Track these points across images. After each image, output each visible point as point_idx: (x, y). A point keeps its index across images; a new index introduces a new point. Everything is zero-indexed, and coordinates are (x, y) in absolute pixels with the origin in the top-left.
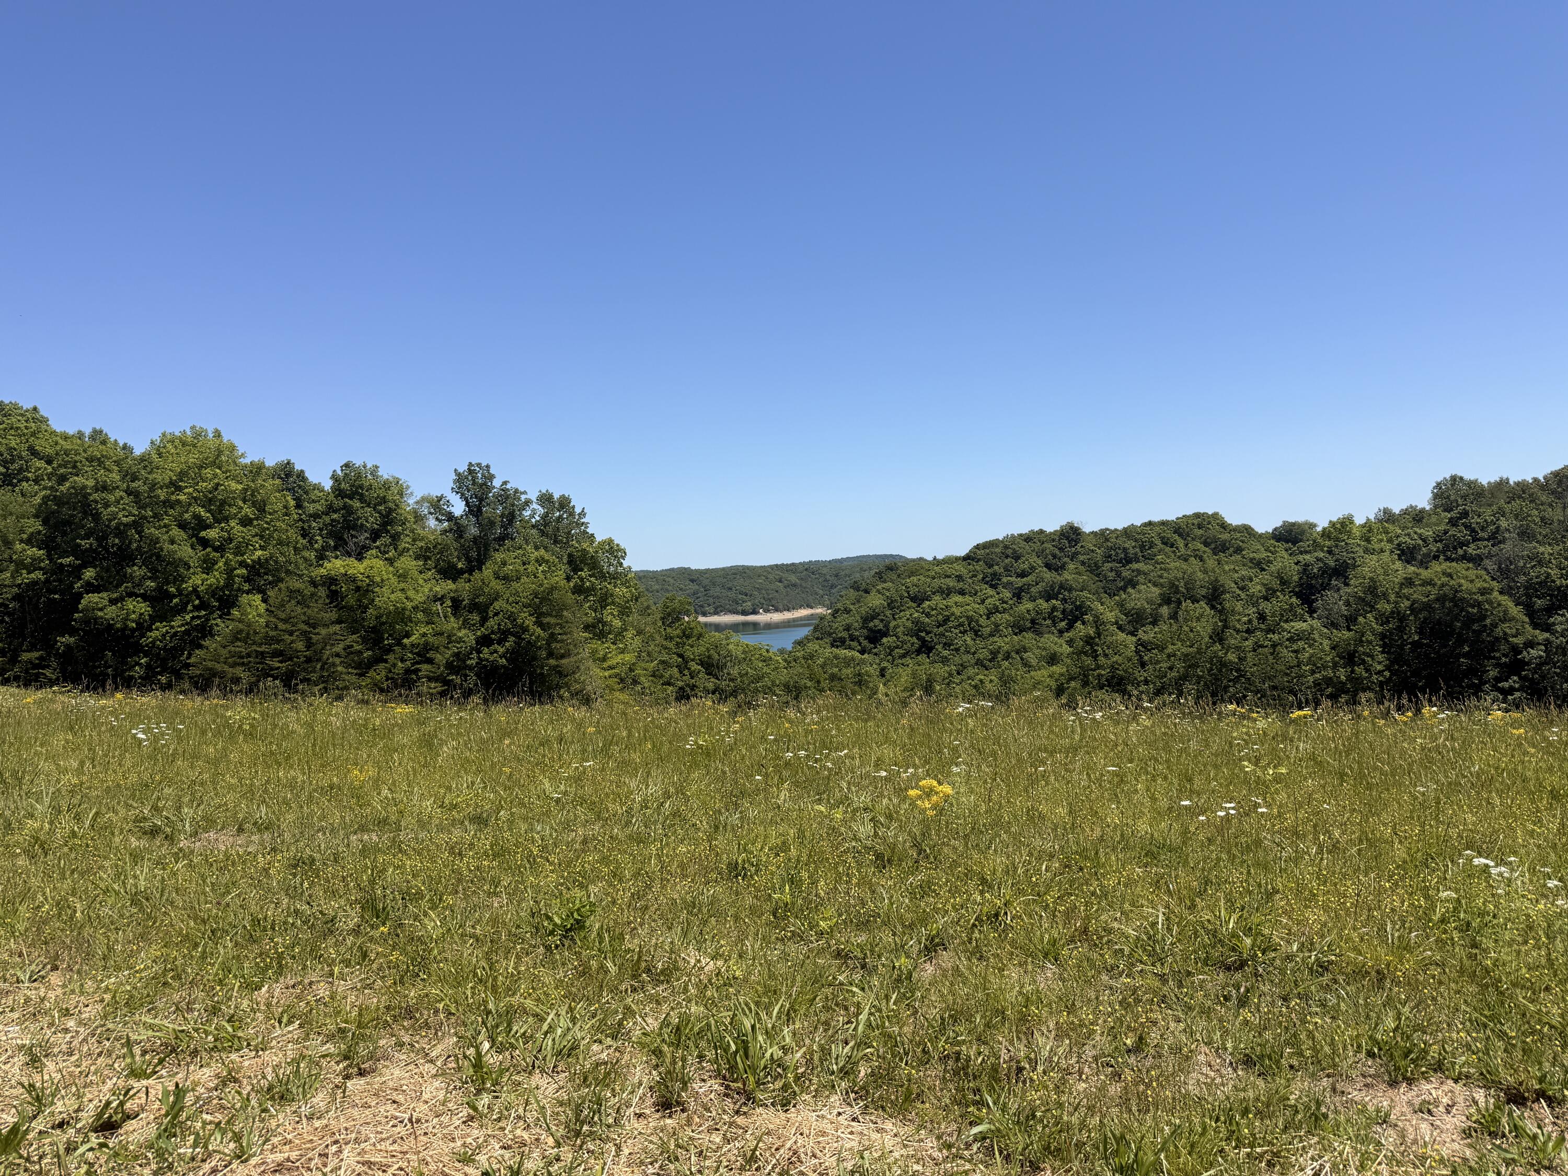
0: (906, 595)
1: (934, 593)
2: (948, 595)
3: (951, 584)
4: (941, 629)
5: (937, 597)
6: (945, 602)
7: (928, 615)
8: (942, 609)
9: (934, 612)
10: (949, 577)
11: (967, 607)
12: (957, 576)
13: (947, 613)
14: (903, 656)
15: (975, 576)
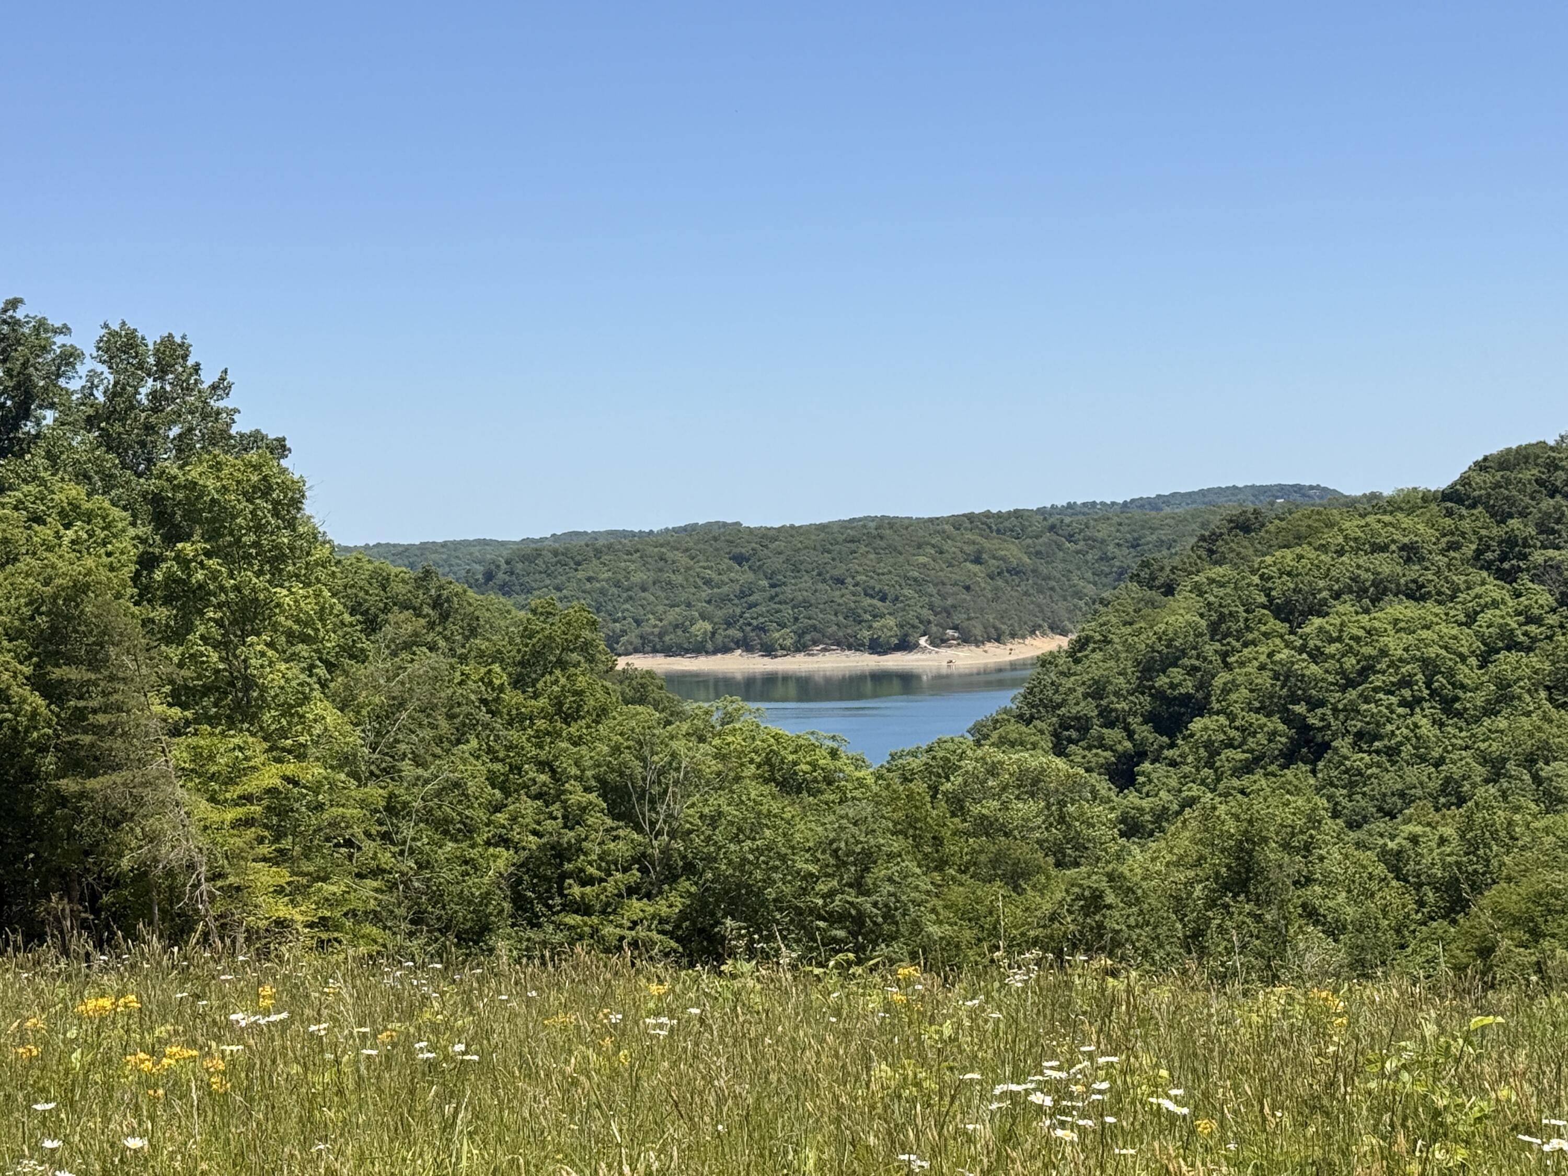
0: (1263, 599)
1: (1337, 596)
2: (1375, 601)
3: (1386, 570)
4: (1353, 694)
5: (1345, 607)
6: (1364, 619)
7: (1316, 656)
8: (1357, 639)
9: (1331, 649)
10: (1384, 548)
11: (1425, 634)
12: (1403, 548)
13: (1367, 650)
14: (1247, 768)
15: (1454, 546)
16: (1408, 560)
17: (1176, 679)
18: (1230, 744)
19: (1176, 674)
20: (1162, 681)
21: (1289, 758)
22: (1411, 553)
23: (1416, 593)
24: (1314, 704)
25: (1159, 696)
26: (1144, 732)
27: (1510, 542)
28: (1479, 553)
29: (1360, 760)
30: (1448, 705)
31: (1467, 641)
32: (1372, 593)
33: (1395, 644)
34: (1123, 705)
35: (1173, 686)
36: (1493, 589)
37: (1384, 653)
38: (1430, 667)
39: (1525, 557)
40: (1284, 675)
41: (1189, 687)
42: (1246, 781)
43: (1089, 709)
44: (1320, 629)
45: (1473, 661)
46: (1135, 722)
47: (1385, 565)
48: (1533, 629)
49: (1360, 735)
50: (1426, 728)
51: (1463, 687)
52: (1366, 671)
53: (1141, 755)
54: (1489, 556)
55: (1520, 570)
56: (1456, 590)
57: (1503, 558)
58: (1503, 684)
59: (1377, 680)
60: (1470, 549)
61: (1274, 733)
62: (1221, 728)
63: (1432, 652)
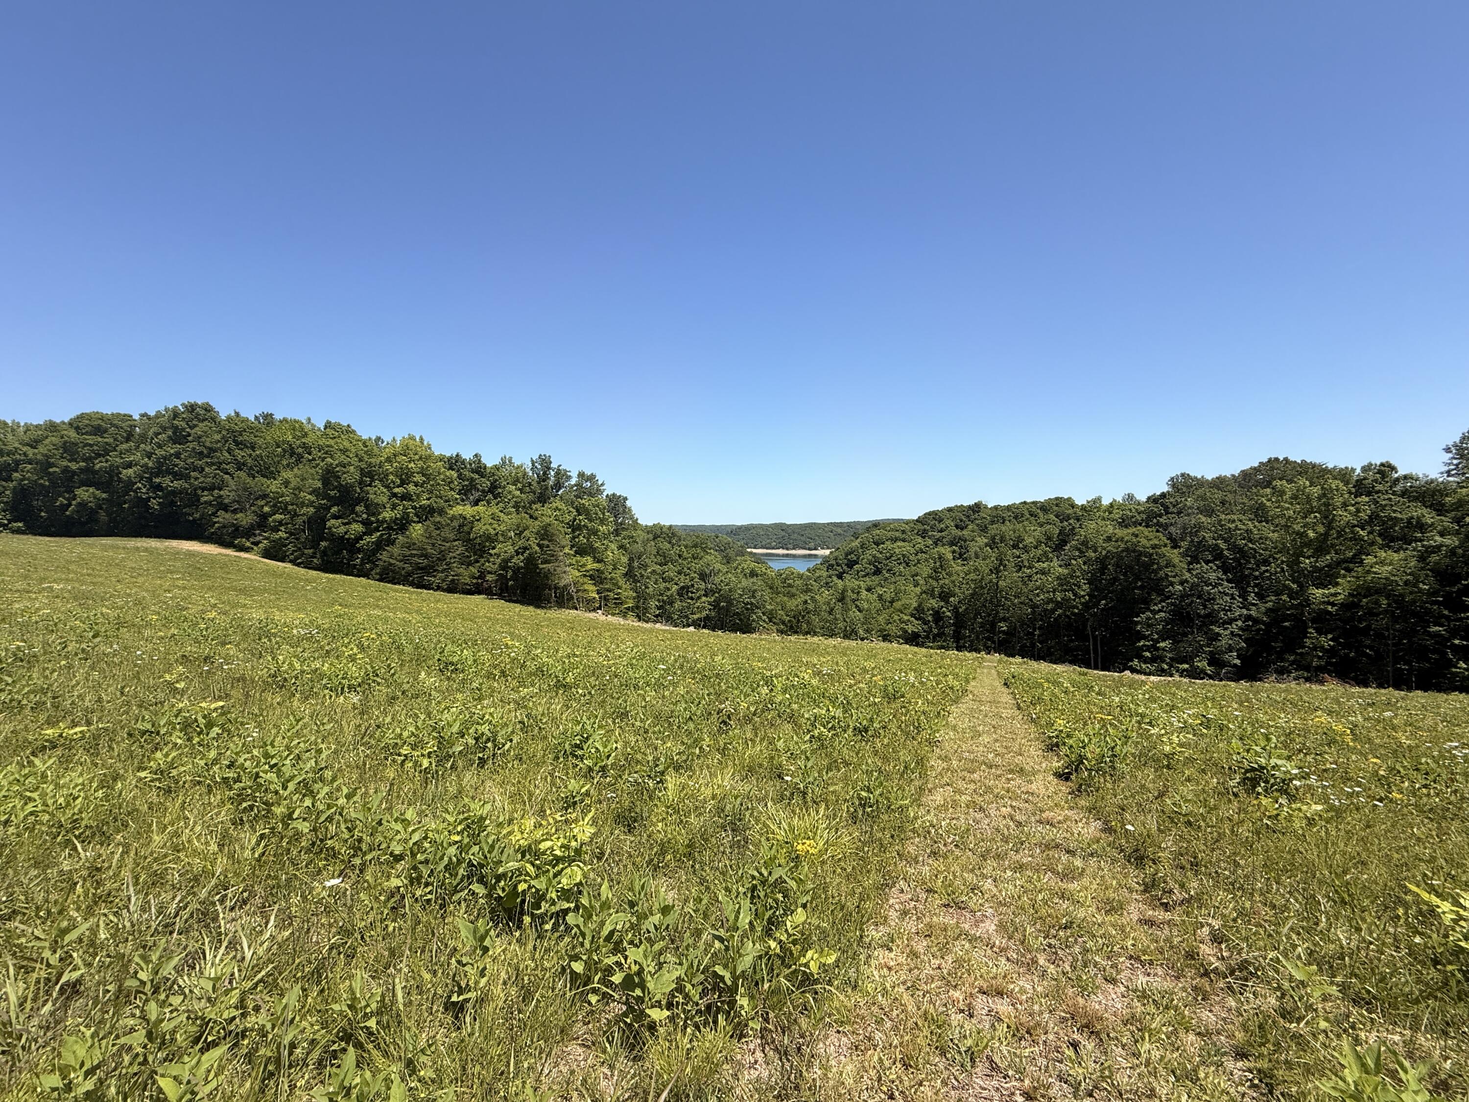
1: (887, 540)
4: (888, 561)
6: (892, 545)
7: (881, 553)
8: (890, 550)
9: (885, 551)
10: (898, 531)
11: (904, 549)
13: (892, 552)
17: (853, 557)
18: (862, 571)
20: (849, 557)
21: (875, 574)
22: (903, 532)
23: (904, 540)
24: (880, 563)
25: (849, 560)
26: (845, 568)
27: (924, 530)
28: (918, 532)
29: (887, 575)
30: (907, 564)
31: (912, 551)
32: (895, 540)
33: (897, 551)
34: (841, 562)
36: (920, 540)
37: (895, 553)
38: (904, 556)
39: (927, 533)
40: (874, 557)
41: (855, 558)
42: (865, 579)
43: (833, 562)
44: (883, 547)
45: (913, 555)
46: (843, 565)
47: (898, 534)
48: (927, 549)
49: (888, 570)
50: (902, 569)
51: (911, 561)
52: (891, 557)
53: (844, 573)
54: (920, 533)
55: (926, 536)
56: (912, 540)
57: (923, 533)
58: (919, 560)
59: (893, 558)
60: (916, 531)
61: (871, 569)
62: (860, 568)
63: (905, 553)
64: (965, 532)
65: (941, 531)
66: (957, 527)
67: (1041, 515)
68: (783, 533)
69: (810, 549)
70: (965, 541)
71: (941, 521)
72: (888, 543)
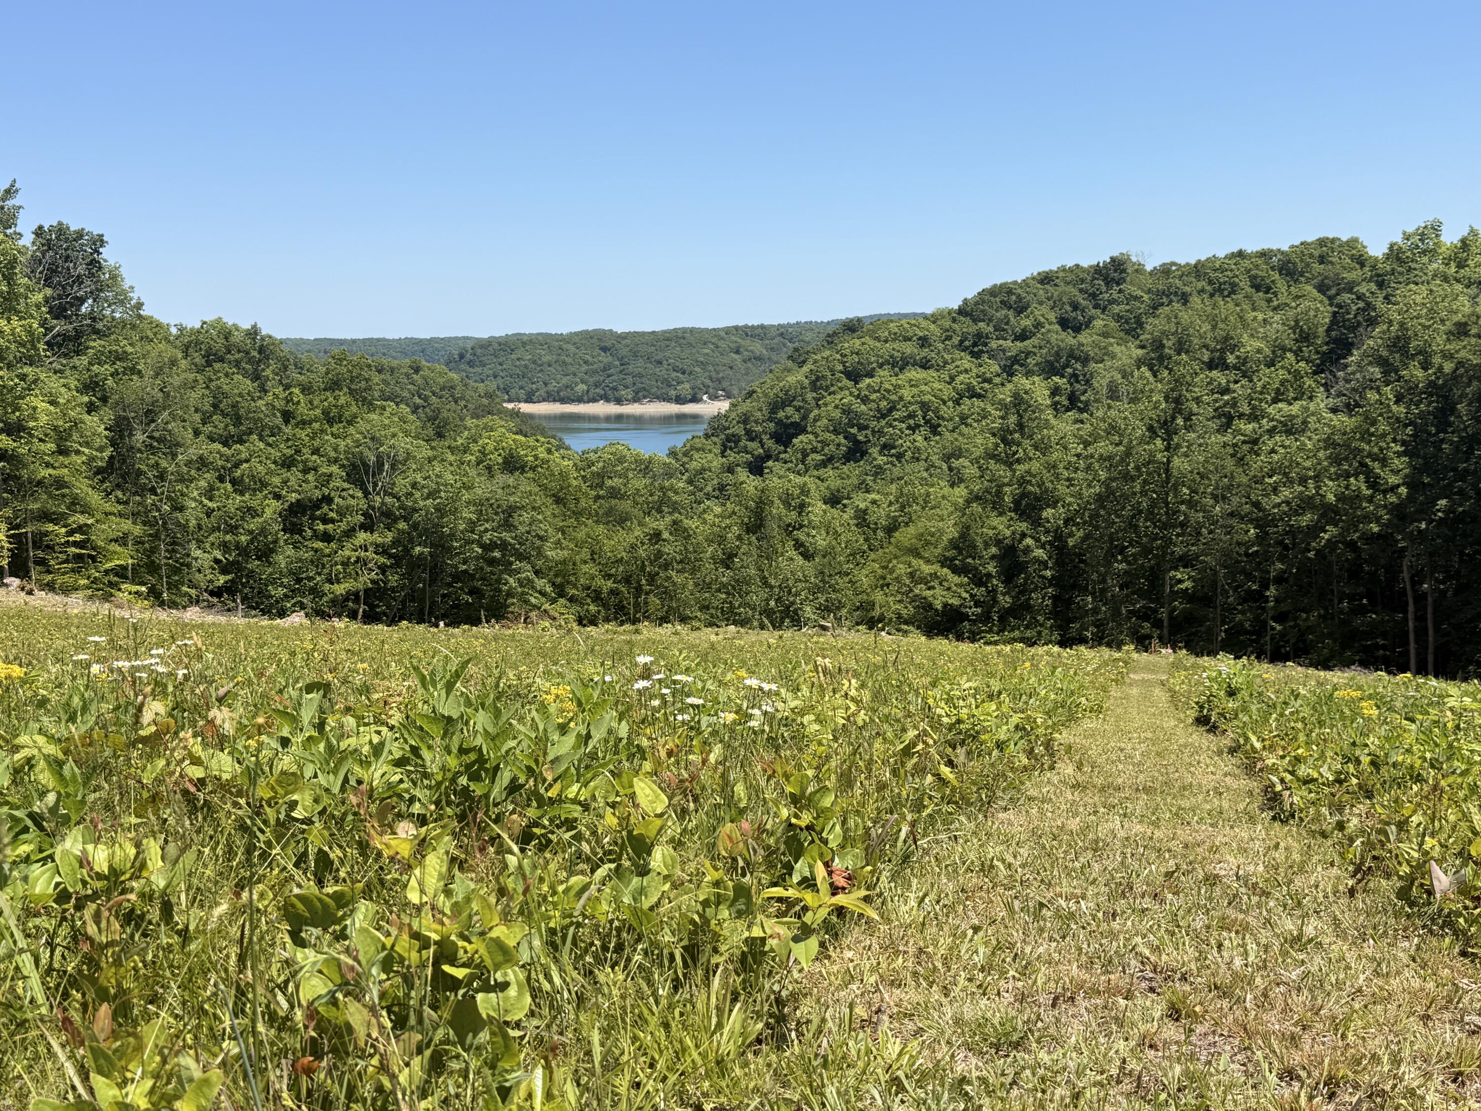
2: (902, 369)
3: (908, 351)
6: (893, 379)
7: (865, 400)
8: (888, 391)
9: (874, 396)
10: (909, 339)
11: (923, 388)
12: (920, 338)
13: (894, 397)
14: (824, 464)
16: (922, 346)
17: (790, 413)
18: (814, 450)
19: (790, 410)
20: (781, 414)
21: (848, 457)
22: (924, 342)
23: (925, 365)
24: (862, 428)
25: (779, 422)
26: (770, 443)
27: (979, 335)
28: (961, 342)
30: (934, 430)
31: (947, 392)
32: (900, 364)
33: (907, 393)
34: (759, 429)
35: (787, 418)
36: (966, 361)
37: (901, 398)
38: (924, 406)
39: (986, 345)
40: (847, 411)
41: (797, 418)
42: (822, 472)
43: (739, 430)
44: (869, 385)
45: (950, 404)
46: (765, 438)
47: (909, 348)
48: (986, 385)
49: (885, 447)
50: (920, 442)
51: (943, 419)
52: (891, 410)
53: (768, 457)
54: (967, 343)
55: (982, 352)
56: (946, 363)
57: (975, 344)
58: (963, 419)
59: (896, 415)
60: (956, 340)
61: (839, 445)
62: (810, 442)
63: (927, 398)
64: (1085, 338)
65: (1023, 336)
66: (1064, 323)
67: (1281, 285)
68: (605, 358)
69: (679, 400)
70: (1085, 360)
71: (1021, 309)
72: (884, 373)
